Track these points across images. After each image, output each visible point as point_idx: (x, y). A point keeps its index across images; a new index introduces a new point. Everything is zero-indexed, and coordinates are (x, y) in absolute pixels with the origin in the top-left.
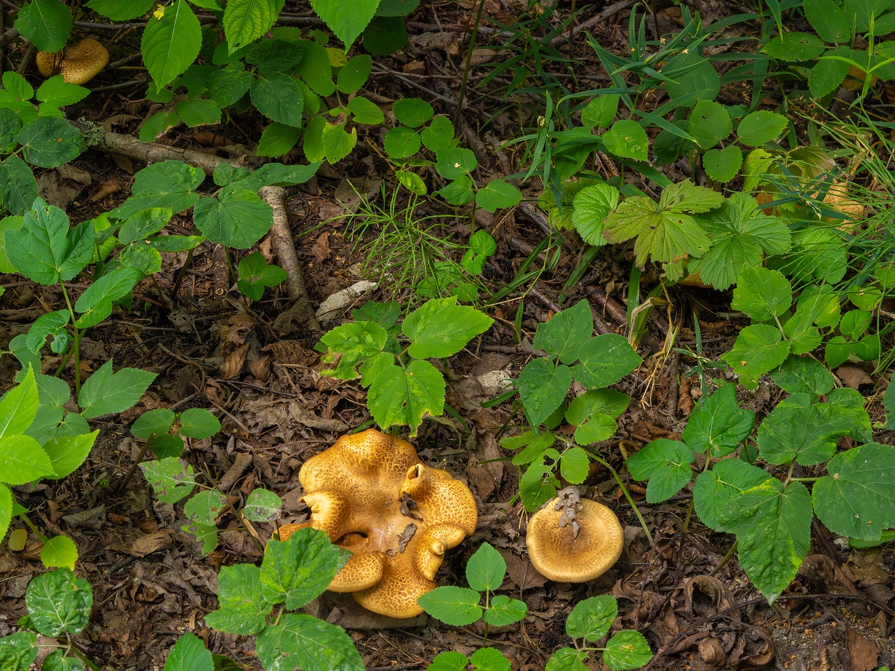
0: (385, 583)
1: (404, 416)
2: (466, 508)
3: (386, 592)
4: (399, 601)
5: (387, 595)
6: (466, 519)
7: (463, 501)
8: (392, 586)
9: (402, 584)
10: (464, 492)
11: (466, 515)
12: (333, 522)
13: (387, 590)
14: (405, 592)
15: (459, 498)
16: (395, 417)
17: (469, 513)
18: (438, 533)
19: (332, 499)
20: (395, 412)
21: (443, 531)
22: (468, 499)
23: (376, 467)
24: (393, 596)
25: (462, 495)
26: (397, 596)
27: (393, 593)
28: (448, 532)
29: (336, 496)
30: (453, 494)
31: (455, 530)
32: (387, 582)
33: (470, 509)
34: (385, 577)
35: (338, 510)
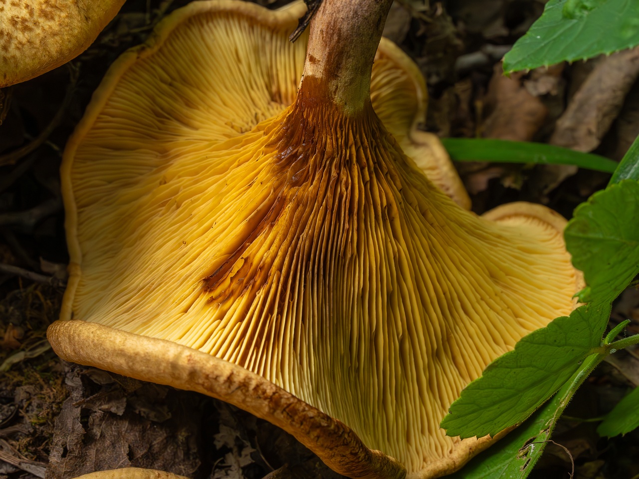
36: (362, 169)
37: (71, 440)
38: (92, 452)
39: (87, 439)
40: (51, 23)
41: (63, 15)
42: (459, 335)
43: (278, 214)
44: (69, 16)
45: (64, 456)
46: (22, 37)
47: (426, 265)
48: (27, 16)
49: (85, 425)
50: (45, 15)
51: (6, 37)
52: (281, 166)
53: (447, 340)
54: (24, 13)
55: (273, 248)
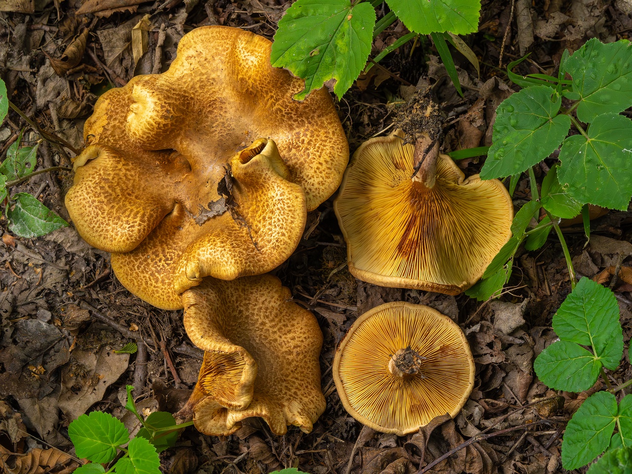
0: (145, 251)
1: (303, 68)
2: (283, 235)
3: (137, 264)
4: (147, 283)
5: (136, 268)
6: (274, 248)
7: (285, 225)
8: (149, 261)
9: (163, 266)
10: (295, 214)
11: (277, 244)
12: (145, 137)
13: (140, 262)
14: (159, 277)
15: (282, 217)
16: (293, 61)
17: (282, 243)
18: (208, 253)
19: (155, 113)
20: (298, 54)
21: (216, 254)
22: (293, 225)
23: (255, 95)
24: (143, 272)
25: (290, 217)
26: (147, 276)
27: (145, 269)
28: (220, 260)
29: (164, 112)
30: (278, 209)
31: (231, 263)
32: (147, 252)
33: (286, 239)
34: (152, 244)
35: (155, 129)
36: (437, 200)
37: (363, 298)
38: (370, 300)
39: (368, 296)
40: (330, 179)
41: (332, 175)
42: (476, 235)
44: (334, 175)
45: (362, 303)
46: (322, 187)
47: (462, 220)
49: (366, 293)
50: (327, 177)
51: (318, 190)
53: (473, 238)
54: (321, 179)
55: (417, 233)
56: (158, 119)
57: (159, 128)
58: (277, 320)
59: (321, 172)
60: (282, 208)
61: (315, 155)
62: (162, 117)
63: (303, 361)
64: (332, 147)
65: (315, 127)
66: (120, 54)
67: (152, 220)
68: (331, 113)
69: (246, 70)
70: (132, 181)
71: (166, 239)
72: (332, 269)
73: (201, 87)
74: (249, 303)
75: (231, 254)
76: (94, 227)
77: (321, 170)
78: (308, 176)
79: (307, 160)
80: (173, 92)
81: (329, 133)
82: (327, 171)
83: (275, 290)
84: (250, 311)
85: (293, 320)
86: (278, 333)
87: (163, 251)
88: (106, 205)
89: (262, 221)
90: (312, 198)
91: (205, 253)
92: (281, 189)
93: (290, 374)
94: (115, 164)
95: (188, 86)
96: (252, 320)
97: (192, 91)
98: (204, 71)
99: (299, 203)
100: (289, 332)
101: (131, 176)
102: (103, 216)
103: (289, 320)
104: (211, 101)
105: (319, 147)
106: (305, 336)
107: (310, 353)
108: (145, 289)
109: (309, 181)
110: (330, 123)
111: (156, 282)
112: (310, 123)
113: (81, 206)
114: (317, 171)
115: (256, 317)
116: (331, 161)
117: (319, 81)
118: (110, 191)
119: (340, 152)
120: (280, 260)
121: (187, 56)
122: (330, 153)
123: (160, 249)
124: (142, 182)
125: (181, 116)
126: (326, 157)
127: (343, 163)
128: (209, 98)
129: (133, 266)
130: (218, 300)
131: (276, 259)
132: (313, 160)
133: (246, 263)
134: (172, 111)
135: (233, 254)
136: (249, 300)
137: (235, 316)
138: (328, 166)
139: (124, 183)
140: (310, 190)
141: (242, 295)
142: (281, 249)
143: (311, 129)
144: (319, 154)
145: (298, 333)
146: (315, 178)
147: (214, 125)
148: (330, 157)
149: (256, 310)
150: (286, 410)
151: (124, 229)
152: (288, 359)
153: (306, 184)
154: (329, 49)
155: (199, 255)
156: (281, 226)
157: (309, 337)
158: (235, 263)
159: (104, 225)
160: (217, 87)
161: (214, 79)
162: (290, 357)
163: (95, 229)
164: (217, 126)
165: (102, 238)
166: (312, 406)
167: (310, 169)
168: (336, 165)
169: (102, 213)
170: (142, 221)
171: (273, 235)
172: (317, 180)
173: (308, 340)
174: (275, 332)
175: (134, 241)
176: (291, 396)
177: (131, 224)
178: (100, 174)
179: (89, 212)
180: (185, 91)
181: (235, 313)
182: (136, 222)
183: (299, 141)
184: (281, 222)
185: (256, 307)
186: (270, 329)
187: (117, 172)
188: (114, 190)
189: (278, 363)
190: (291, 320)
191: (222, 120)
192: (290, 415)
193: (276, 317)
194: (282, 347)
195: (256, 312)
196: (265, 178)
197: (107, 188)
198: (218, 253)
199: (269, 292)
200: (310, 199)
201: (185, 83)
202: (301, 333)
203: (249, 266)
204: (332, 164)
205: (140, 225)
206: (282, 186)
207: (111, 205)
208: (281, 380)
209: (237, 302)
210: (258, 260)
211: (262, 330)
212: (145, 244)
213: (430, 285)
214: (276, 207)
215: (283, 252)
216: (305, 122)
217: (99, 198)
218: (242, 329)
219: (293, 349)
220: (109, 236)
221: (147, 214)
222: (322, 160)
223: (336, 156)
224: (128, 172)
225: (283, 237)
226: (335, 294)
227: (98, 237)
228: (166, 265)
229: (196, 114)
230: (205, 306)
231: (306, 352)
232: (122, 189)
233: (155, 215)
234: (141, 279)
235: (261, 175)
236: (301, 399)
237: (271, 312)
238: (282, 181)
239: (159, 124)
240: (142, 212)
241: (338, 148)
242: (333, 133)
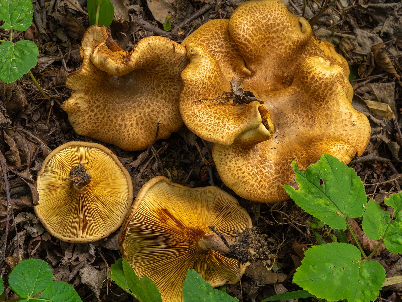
0: (225, 40)
1: (314, 171)
2: (200, 121)
3: (219, 32)
4: (203, 35)
5: (217, 31)
6: (194, 112)
7: (207, 124)
8: (218, 41)
9: (211, 48)
10: (212, 133)
11: (195, 115)
12: (304, 64)
13: (219, 34)
14: (204, 43)
15: (212, 124)
16: (321, 168)
17: (195, 119)
18: (205, 65)
19: (318, 72)
20: (324, 172)
21: (203, 69)
22: (204, 129)
23: (308, 146)
24: (212, 34)
25: (211, 128)
26: (208, 36)
27: (213, 36)
28: (197, 71)
29: (317, 78)
30: (219, 123)
31: (193, 77)
32: (224, 41)
33: (196, 122)
34: (229, 45)
35: (307, 71)
40: (230, 176)
41: (233, 179)
43: (180, 228)
44: (233, 181)
45: (139, 181)
46: (226, 168)
48: (231, 170)
50: (232, 174)
51: (226, 164)
52: (193, 230)
54: (232, 169)
55: (171, 225)
56: (313, 73)
57: (307, 73)
58: (149, 118)
59: (237, 171)
60: (219, 125)
61: (251, 171)
62: (314, 76)
63: (114, 128)
64: (253, 186)
65: (272, 181)
66: (374, 92)
67: (244, 47)
68: (278, 196)
69: (328, 143)
70: (277, 47)
71: (229, 57)
72: (171, 174)
73: (327, 115)
74: (166, 101)
75: (198, 79)
76: (253, 9)
77: (239, 171)
78: (238, 160)
79: (249, 164)
80: (330, 92)
81: (265, 190)
82: (237, 175)
83: (170, 123)
84: (160, 100)
85: (145, 131)
86: (139, 116)
87: (221, 52)
88: (265, 22)
89: (215, 112)
90: (221, 157)
91: (206, 63)
92: (232, 128)
93: (108, 114)
94: (292, 40)
95: (331, 106)
96: (154, 99)
97: (326, 107)
98: (338, 121)
99: (218, 137)
100: (137, 124)
101: (281, 48)
102: (259, 17)
103: (146, 127)
104: (315, 118)
105: (256, 176)
106: (131, 135)
107: (118, 135)
108: (200, 33)
109: (234, 160)
110: (271, 193)
111: (202, 41)
112: (276, 178)
113: (271, 7)
114: (239, 169)
115: (155, 103)
116: (243, 181)
117: (301, 181)
118: (274, 29)
119: (247, 191)
120: (184, 115)
121: (353, 114)
122: (249, 183)
123: (223, 50)
124: (274, 54)
125: (310, 91)
126: (247, 178)
127: (239, 190)
128: (318, 118)
129: (218, 30)
130: (173, 73)
131: (185, 112)
132: (248, 168)
133: (189, 88)
134: (315, 85)
135: (198, 81)
136: (168, 102)
137: (160, 86)
138: (240, 178)
139: (278, 42)
140: (227, 158)
141: (174, 98)
142: (191, 117)
143: (272, 178)
144: (251, 174)
145: (134, 130)
146: (234, 165)
147: (297, 115)
148: (246, 181)
149: (160, 105)
150: (82, 95)
151: (244, 25)
152: (119, 117)
153: (232, 156)
154: (320, 192)
155: (206, 59)
156: (207, 121)
157: (129, 137)
158: (191, 80)
159: (252, 15)
160: (323, 126)
161: (330, 125)
162: (119, 119)
163: (252, 9)
164: (296, 117)
165: (244, 11)
166: (80, 120)
167: (242, 164)
168: (239, 184)
169: (260, 18)
170: (246, 39)
171: (203, 115)
172: (233, 165)
173: (127, 136)
174: (140, 114)
175: (234, 29)
176: (92, 106)
177: (246, 31)
178: (289, 27)
179: (265, 10)
180: (327, 102)
181: (162, 86)
182: (246, 35)
183: (266, 166)
184: (209, 122)
185: (162, 105)
186: (144, 111)
187: (287, 39)
188: (275, 32)
189: (119, 108)
190: (145, 129)
191: (299, 122)
192: (78, 95)
193: (151, 118)
194: (129, 115)
195: (159, 104)
196: (244, 120)
197: (277, 28)
198: (203, 71)
199: (169, 118)
200: (220, 155)
201: (334, 104)
202: (134, 132)
203: (186, 90)
204: (241, 181)
205: (243, 36)
206: (234, 130)
207: (264, 25)
208: (106, 105)
209: (169, 91)
210: (189, 99)
211: (145, 104)
212: (230, 41)
213: (130, 217)
214: (221, 122)
215: (188, 118)
216: (277, 174)
217: (272, 20)
218: (150, 90)
219: (125, 123)
220: (243, 15)
221: (249, 45)
222: (246, 174)
223: (246, 186)
224: (284, 47)
225: (198, 120)
226: (153, 168)
227: (245, 9)
228: (211, 50)
229: (309, 104)
230: (171, 58)
231: (120, 132)
232: (273, 38)
233: (247, 51)
234: (208, 32)
235: (246, 117)
236: (88, 113)
237: (155, 115)
238: (238, 131)
239: (310, 73)
240: (252, 41)
241: (251, 190)
242: (263, 193)
